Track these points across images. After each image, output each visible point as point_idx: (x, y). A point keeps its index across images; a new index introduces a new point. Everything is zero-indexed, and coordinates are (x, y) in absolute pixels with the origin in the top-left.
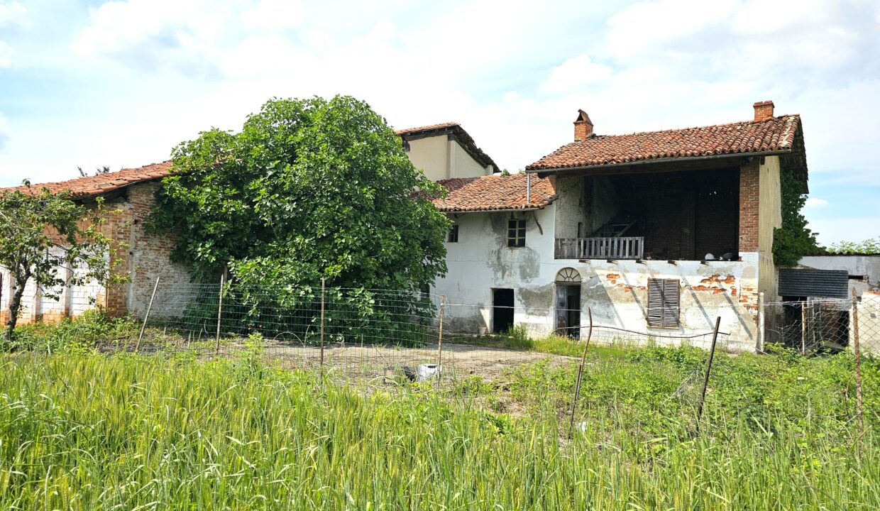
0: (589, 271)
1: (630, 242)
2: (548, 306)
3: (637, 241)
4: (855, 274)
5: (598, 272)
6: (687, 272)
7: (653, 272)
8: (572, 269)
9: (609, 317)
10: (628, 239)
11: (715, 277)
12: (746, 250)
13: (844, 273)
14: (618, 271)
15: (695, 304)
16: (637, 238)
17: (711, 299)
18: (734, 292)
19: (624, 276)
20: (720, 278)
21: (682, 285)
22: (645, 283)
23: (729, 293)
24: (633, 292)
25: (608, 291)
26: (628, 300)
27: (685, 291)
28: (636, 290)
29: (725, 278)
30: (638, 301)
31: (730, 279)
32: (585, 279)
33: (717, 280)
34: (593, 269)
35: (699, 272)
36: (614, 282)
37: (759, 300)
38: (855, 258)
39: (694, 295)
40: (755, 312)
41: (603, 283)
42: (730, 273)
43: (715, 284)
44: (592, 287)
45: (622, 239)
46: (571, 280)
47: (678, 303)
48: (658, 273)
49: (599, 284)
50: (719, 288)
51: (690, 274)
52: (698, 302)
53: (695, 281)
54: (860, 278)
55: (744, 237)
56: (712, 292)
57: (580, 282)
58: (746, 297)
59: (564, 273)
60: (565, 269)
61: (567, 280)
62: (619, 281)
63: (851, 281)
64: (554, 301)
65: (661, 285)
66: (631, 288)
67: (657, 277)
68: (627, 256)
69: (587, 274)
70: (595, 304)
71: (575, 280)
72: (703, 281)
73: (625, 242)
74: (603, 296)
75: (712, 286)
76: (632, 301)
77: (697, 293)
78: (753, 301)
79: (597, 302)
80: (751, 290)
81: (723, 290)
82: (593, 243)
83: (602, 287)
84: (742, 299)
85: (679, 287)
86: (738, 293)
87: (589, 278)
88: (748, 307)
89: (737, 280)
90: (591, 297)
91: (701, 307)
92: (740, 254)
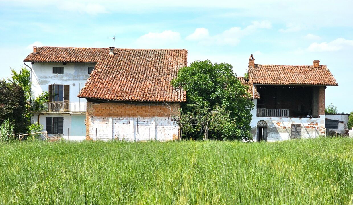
0: (270, 121)
1: (285, 111)
2: (255, 135)
3: (287, 111)
4: (341, 121)
5: (273, 122)
6: (304, 122)
7: (292, 122)
8: (263, 121)
9: (277, 138)
10: (284, 110)
11: (312, 123)
12: (321, 114)
13: (338, 120)
14: (281, 121)
15: (306, 132)
16: (287, 110)
17: (311, 130)
18: (318, 128)
19: (283, 123)
20: (314, 124)
21: (302, 126)
22: (290, 126)
23: (317, 128)
24: (286, 129)
25: (277, 129)
26: (284, 132)
27: (303, 128)
28: (287, 128)
29: (315, 124)
30: (288, 132)
31: (317, 124)
32: (268, 125)
33: (313, 124)
34: (272, 121)
35: (307, 121)
36: (279, 125)
37: (325, 130)
38: (341, 116)
39: (306, 129)
40: (324, 134)
41: (275, 126)
42: (317, 122)
43: (312, 126)
44: (271, 128)
45: (282, 110)
46: (263, 125)
47: (301, 132)
48: (294, 122)
49: (274, 126)
50: (314, 127)
51: (305, 122)
52: (307, 131)
53: (306, 125)
54: (342, 122)
55: (321, 110)
56: (311, 128)
57: (267, 125)
58: (321, 129)
59: (260, 123)
60: (260, 121)
61: (261, 125)
62: (281, 125)
63: (339, 123)
64: (256, 133)
65: (295, 126)
66: (285, 127)
67: (294, 123)
68: (283, 116)
69: (270, 123)
70: (272, 134)
71: (264, 125)
72: (309, 125)
73: (283, 111)
74: (275, 131)
75: (311, 126)
76: (286, 132)
77: (307, 128)
78: (323, 131)
79: (273, 133)
80: (323, 127)
81: (315, 127)
82: (271, 111)
83: (275, 127)
84: (320, 130)
85: (301, 127)
86: (319, 128)
87: (270, 124)
88: (322, 133)
89: (319, 124)
90: (271, 131)
91: (308, 133)
92: (320, 116)
